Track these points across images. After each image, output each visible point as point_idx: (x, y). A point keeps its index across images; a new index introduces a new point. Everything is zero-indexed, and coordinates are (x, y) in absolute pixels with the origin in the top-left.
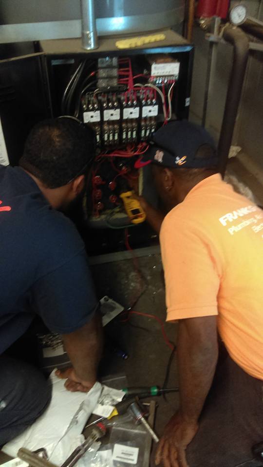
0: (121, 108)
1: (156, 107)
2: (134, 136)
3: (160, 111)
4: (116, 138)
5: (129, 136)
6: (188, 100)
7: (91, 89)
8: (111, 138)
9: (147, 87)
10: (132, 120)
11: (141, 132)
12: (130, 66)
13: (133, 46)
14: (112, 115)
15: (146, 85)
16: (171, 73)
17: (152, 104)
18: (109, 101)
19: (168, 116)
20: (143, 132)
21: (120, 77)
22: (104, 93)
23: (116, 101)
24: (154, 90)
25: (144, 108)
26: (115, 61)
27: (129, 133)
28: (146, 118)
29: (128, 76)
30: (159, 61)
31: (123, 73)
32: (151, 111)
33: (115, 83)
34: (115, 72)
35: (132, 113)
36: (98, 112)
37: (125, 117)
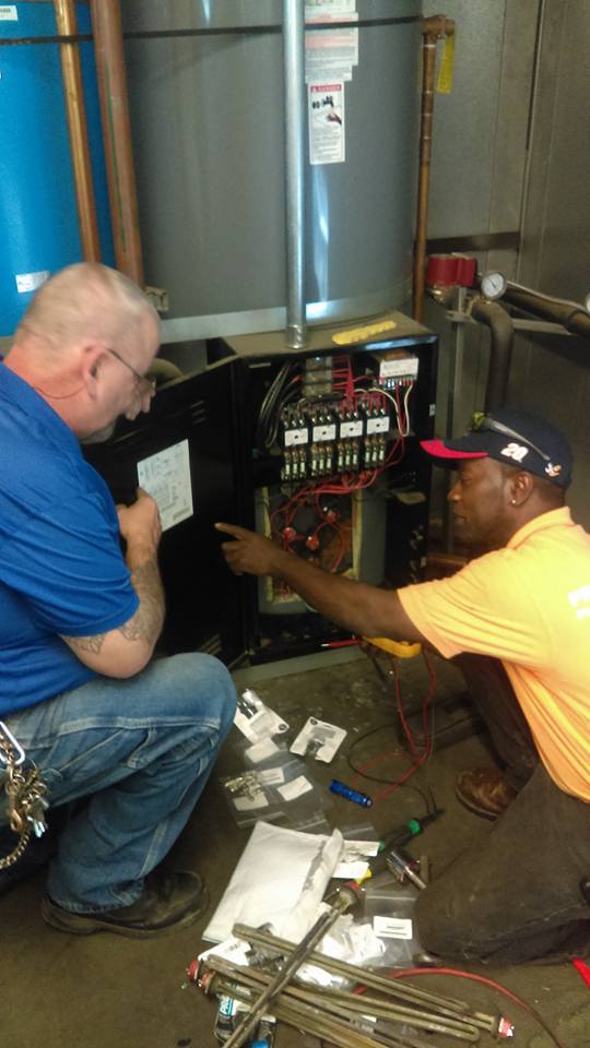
0: (337, 422)
1: (387, 419)
2: (355, 462)
3: (393, 424)
4: (329, 465)
5: (348, 463)
6: (432, 407)
7: (295, 400)
8: (321, 466)
9: (370, 393)
10: (351, 439)
11: (365, 456)
12: (349, 365)
13: (356, 340)
14: (324, 433)
15: (370, 390)
16: (408, 373)
17: (380, 415)
18: (319, 414)
19: (405, 432)
20: (368, 455)
21: (336, 380)
22: (313, 404)
23: (328, 414)
24: (382, 396)
25: (369, 422)
26: (329, 361)
27: (348, 458)
28: (371, 436)
29: (345, 380)
30: (388, 357)
31: (340, 376)
32: (379, 425)
33: (328, 389)
34: (329, 375)
35: (352, 429)
36: (306, 430)
37: (342, 436)
